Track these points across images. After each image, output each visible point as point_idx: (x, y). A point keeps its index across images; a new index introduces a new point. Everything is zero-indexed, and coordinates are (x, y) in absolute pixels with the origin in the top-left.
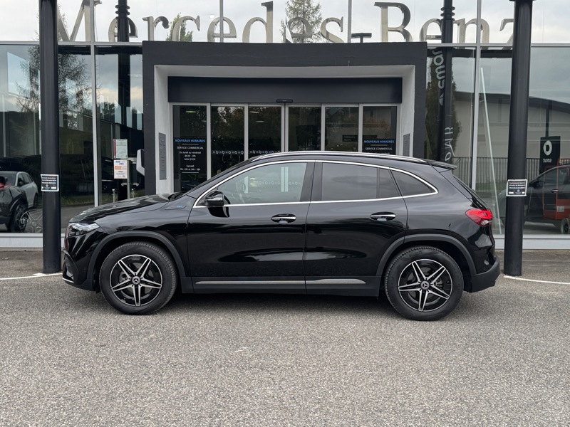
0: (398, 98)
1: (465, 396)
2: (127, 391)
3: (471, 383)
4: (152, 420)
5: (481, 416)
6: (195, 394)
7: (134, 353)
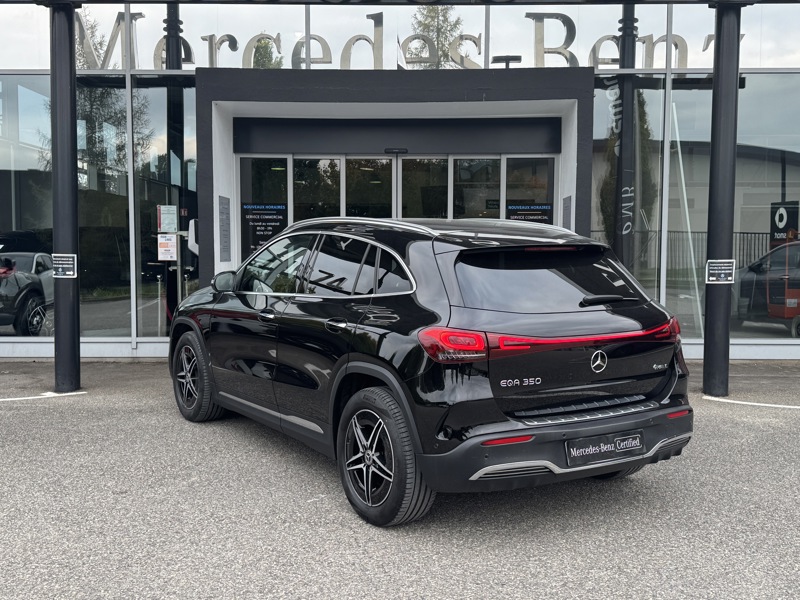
0: (556, 146)
1: (626, 564)
2: (149, 555)
3: (636, 546)
4: (178, 595)
5: (646, 592)
6: (243, 560)
7: (165, 503)
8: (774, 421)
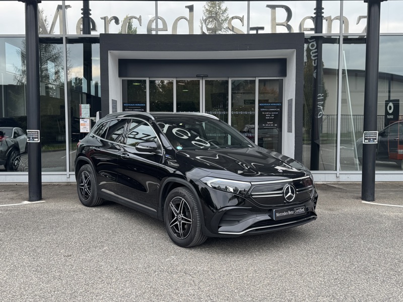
0: (284, 73)
1: (336, 294)
2: (86, 291)
3: (340, 284)
6: (136, 293)
7: (92, 261)
8: (400, 214)
